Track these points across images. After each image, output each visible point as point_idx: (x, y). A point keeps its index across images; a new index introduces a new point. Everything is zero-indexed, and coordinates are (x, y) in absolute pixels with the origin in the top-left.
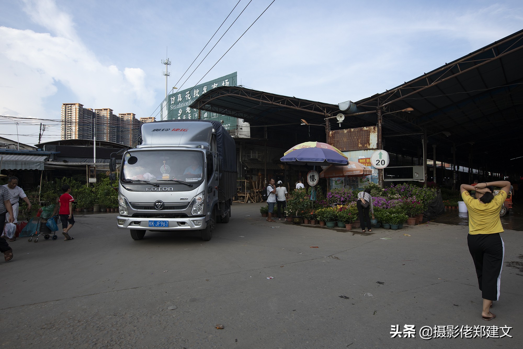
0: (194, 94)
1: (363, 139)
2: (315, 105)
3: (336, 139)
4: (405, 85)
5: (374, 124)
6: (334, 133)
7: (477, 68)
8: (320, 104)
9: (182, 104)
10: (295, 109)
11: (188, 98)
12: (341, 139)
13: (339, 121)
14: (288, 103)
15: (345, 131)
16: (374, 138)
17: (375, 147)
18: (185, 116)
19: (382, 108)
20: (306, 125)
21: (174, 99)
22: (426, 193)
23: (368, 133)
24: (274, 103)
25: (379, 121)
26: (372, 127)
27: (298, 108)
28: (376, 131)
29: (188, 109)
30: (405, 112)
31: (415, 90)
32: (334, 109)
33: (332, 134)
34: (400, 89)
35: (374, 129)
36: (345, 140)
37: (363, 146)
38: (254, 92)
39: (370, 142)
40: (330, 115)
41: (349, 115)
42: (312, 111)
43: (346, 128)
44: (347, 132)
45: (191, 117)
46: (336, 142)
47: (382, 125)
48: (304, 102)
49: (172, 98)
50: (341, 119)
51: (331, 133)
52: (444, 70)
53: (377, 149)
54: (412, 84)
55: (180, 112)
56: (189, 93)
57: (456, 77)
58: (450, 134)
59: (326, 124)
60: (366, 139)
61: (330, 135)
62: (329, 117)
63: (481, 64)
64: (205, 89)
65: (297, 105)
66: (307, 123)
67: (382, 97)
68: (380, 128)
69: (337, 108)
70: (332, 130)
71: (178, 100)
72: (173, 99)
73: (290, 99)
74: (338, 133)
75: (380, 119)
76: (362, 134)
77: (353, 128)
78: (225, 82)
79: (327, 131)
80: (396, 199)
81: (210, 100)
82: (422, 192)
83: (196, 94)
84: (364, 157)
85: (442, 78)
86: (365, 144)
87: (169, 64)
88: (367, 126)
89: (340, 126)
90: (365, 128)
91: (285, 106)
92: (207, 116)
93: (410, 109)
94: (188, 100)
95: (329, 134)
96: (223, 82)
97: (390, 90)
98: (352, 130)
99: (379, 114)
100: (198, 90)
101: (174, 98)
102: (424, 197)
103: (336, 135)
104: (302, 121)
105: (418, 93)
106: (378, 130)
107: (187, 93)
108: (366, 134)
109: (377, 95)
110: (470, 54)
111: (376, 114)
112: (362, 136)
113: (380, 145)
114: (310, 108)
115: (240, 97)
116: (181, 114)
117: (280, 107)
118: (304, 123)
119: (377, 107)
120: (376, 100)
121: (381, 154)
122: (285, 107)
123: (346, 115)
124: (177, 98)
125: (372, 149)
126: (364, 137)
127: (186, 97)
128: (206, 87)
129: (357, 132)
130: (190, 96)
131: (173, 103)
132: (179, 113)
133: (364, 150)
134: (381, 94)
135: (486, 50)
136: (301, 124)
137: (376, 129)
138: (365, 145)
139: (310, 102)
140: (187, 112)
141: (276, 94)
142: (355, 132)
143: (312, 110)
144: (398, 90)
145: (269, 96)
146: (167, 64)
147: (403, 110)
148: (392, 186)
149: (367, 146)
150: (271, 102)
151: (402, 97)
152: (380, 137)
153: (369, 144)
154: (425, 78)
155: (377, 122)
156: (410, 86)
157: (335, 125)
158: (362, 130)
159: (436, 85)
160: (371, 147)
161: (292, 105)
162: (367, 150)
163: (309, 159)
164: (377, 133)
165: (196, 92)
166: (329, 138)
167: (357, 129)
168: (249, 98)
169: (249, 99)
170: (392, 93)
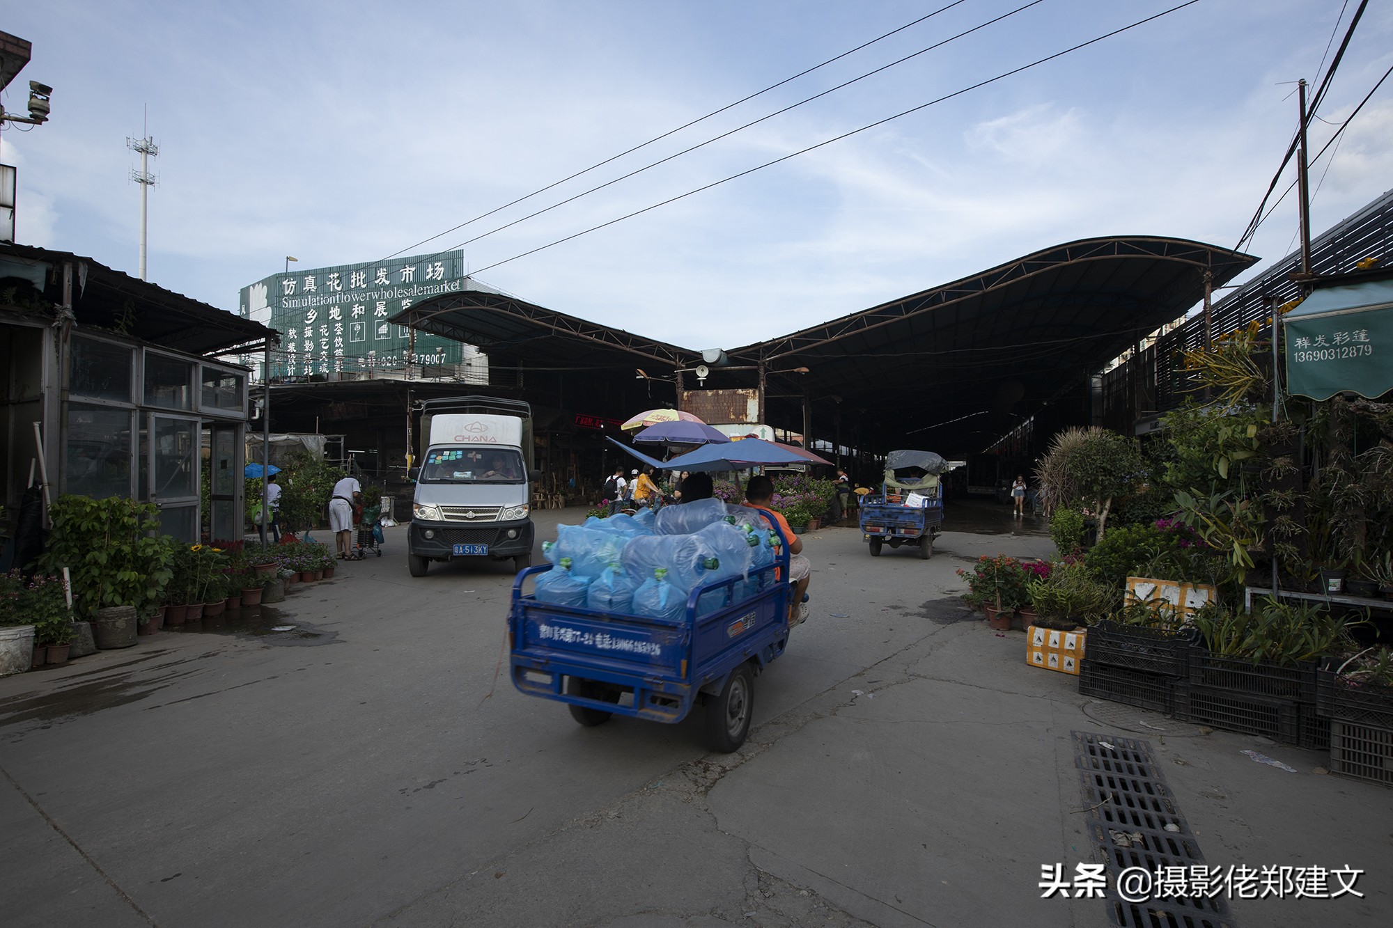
0: (353, 281)
1: (738, 407)
2: (659, 347)
3: (694, 405)
4: (798, 335)
5: (754, 386)
6: (692, 395)
7: (885, 325)
8: (668, 347)
9: (318, 298)
10: (623, 350)
11: (336, 287)
12: (703, 405)
13: (699, 377)
14: (609, 338)
15: (710, 393)
16: (753, 407)
17: (755, 420)
18: (326, 326)
19: (764, 363)
20: (645, 378)
21: (294, 286)
22: (826, 488)
23: (745, 399)
24: (581, 335)
25: (762, 383)
26: (751, 391)
27: (628, 349)
28: (757, 397)
29: (334, 311)
30: (798, 373)
31: (810, 343)
32: (694, 358)
33: (687, 396)
34: (791, 339)
35: (754, 393)
36: (709, 407)
37: (738, 418)
38: (540, 309)
39: (748, 412)
40: (683, 366)
41: (716, 369)
42: (653, 357)
43: (711, 389)
44: (713, 395)
45: (342, 329)
46: (694, 409)
47: (765, 388)
48: (639, 341)
49: (288, 283)
50: (702, 374)
51: (685, 394)
52: (847, 321)
53: (759, 423)
54: (807, 334)
55: (312, 316)
56: (338, 278)
57: (861, 333)
58: (841, 400)
59: (677, 380)
60: (741, 407)
61: (685, 398)
62: (682, 368)
63: (890, 321)
64: (382, 273)
65: (626, 344)
66: (646, 376)
67: (765, 347)
68: (763, 392)
69: (699, 356)
70: (686, 389)
71: (304, 289)
72: (291, 285)
73: (613, 331)
74: (698, 396)
75: (763, 380)
76: (736, 399)
77: (721, 389)
78: (434, 267)
79: (679, 390)
80: (790, 495)
81: (438, 313)
82: (821, 486)
83: (356, 281)
84: (739, 435)
85: (846, 331)
86: (740, 414)
87: (153, 153)
88: (743, 388)
89: (701, 385)
90: (740, 391)
91: (603, 342)
92: (388, 331)
93: (805, 370)
94: (335, 292)
95: (683, 395)
96: (430, 266)
97: (777, 339)
98: (721, 392)
99: (762, 372)
100: (362, 273)
101: (295, 282)
102: (824, 492)
103: (694, 398)
104: (639, 372)
105: (815, 347)
106: (759, 395)
107: (331, 276)
108: (741, 400)
109: (760, 344)
110: (878, 307)
111: (756, 372)
112: (736, 402)
113: (763, 417)
114: (651, 351)
115: (509, 315)
116: (315, 320)
117: (593, 343)
118: (641, 375)
119: (759, 362)
120: (758, 351)
121: (763, 431)
122: (603, 345)
123: (712, 369)
124: (301, 283)
125: (751, 423)
126: (738, 404)
127: (328, 284)
128: (384, 269)
129: (727, 397)
130: (341, 285)
131: (291, 293)
132: (309, 318)
133: (739, 424)
134: (765, 343)
135: (895, 304)
136: (637, 377)
137: (757, 394)
138: (741, 417)
139: (649, 341)
140: (330, 318)
141: (587, 320)
142: (725, 395)
143: (653, 354)
144: (789, 340)
145: (570, 320)
146: (145, 151)
147: (795, 370)
148: (780, 478)
149: (742, 418)
150: (575, 333)
151: (793, 351)
152: (763, 406)
153: (746, 416)
154: (825, 328)
155: (759, 383)
156: (805, 336)
157: (691, 382)
158: (735, 393)
159: (837, 340)
160: (748, 420)
161: (617, 343)
162: (743, 424)
163: (684, 439)
164: (757, 400)
165: (358, 278)
166: (683, 402)
167: (727, 392)
168: (528, 319)
169: (528, 322)
170: (780, 343)
